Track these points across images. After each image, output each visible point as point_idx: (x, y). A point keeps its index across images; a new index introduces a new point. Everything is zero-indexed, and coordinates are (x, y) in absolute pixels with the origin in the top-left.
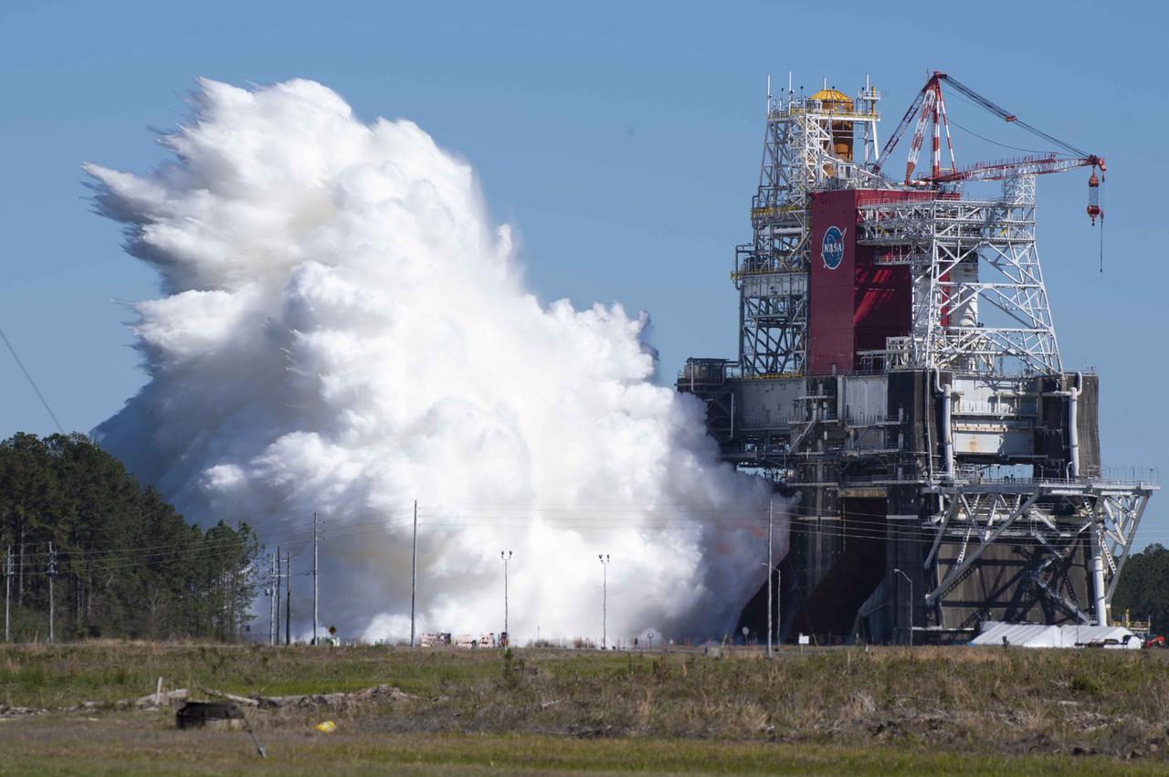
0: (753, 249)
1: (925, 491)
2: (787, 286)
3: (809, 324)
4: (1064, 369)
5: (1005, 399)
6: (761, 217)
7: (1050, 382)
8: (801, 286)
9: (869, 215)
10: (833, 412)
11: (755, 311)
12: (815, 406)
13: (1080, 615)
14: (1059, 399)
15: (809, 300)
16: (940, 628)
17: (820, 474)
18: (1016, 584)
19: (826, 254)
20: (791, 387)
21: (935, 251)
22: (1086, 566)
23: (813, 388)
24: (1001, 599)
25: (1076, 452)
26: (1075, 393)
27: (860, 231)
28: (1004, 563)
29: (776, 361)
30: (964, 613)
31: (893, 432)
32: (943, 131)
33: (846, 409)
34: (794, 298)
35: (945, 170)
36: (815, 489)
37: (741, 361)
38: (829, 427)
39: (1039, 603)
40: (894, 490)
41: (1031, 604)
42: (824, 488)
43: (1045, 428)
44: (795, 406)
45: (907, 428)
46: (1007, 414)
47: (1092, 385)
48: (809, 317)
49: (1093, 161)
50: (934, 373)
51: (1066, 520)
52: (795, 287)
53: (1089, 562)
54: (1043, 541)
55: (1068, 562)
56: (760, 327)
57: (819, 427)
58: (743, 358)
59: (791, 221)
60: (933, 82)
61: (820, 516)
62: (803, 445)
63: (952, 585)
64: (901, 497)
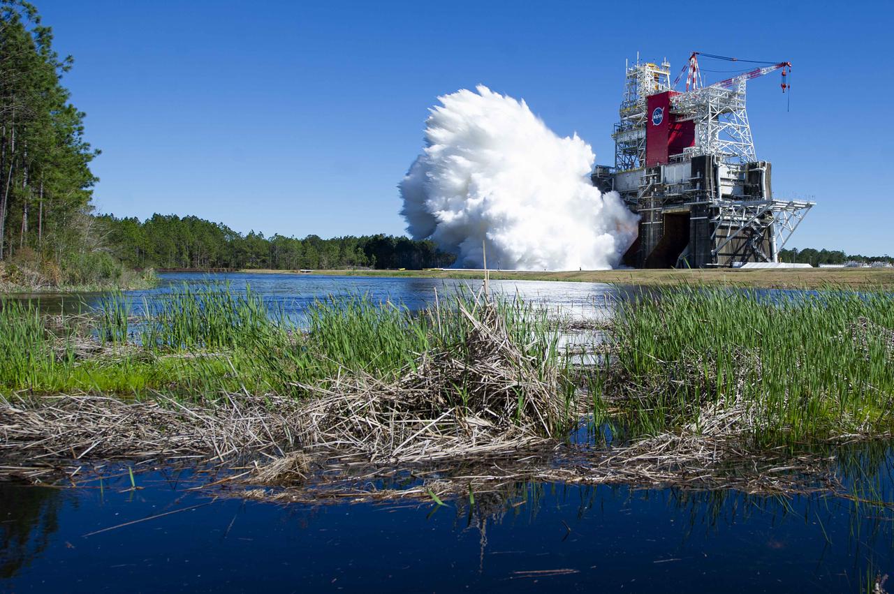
0: (620, 125)
1: (711, 206)
2: (636, 136)
3: (646, 148)
4: (758, 160)
5: (733, 173)
6: (623, 113)
7: (753, 166)
8: (643, 134)
9: (674, 101)
10: (659, 180)
11: (621, 148)
12: (651, 178)
13: (767, 258)
14: (757, 172)
15: (646, 140)
16: (717, 264)
17: (652, 205)
18: (744, 247)
19: (655, 120)
21: (710, 109)
22: (769, 240)
23: (650, 171)
24: (739, 253)
26: (764, 169)
27: (670, 109)
28: (740, 238)
30: (726, 258)
32: (697, 74)
33: (665, 179)
34: (640, 139)
36: (650, 211)
37: (616, 167)
38: (658, 186)
39: (753, 254)
40: (694, 207)
41: (750, 255)
42: (655, 210)
43: (750, 184)
44: (641, 180)
45: (702, 181)
46: (734, 179)
48: (646, 146)
50: (713, 157)
51: (763, 221)
52: (640, 135)
53: (771, 238)
54: (755, 229)
55: (763, 238)
56: (623, 154)
57: (653, 187)
60: (693, 56)
61: (653, 222)
62: (645, 195)
63: (722, 247)
64: (697, 210)
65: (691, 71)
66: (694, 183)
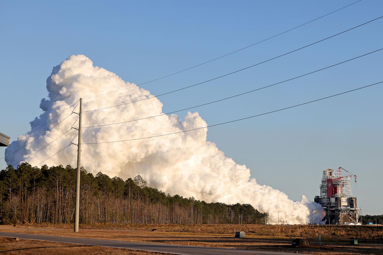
0: (322, 185)
1: (339, 209)
2: (325, 188)
3: (327, 192)
4: (353, 197)
6: (323, 182)
7: (352, 198)
8: (327, 188)
9: (333, 181)
10: (330, 202)
11: (322, 191)
12: (328, 201)
13: (355, 222)
14: (352, 200)
19: (329, 185)
20: (326, 199)
21: (340, 185)
23: (328, 199)
25: (354, 205)
26: (354, 199)
27: (332, 183)
29: (324, 196)
31: (336, 203)
32: (341, 173)
34: (326, 190)
35: (341, 177)
36: (328, 209)
39: (350, 220)
40: (336, 209)
43: (351, 203)
44: (326, 201)
45: (337, 203)
46: (347, 201)
47: (356, 199)
49: (355, 176)
50: (340, 197)
51: (353, 212)
53: (356, 216)
56: (322, 193)
57: (328, 203)
58: (321, 196)
59: (325, 182)
60: (340, 168)
61: (329, 212)
62: (327, 205)
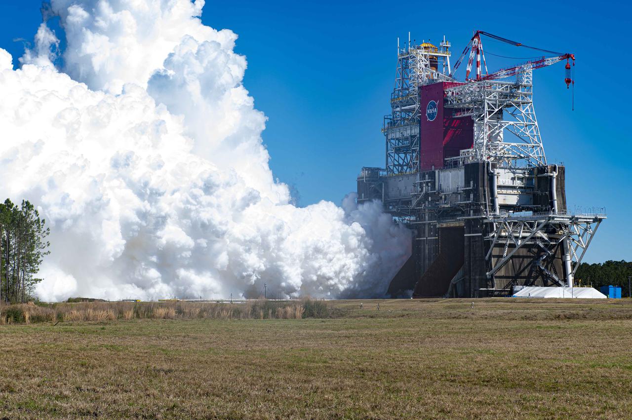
0: (392, 117)
1: (485, 221)
2: (409, 132)
3: (420, 148)
4: (549, 163)
5: (519, 179)
6: (395, 103)
7: (542, 170)
8: (416, 131)
9: (450, 94)
10: (434, 187)
11: (393, 145)
12: (424, 185)
13: (560, 282)
14: (547, 177)
15: (420, 137)
16: (494, 289)
17: (427, 217)
18: (529, 267)
19: (429, 114)
20: (411, 178)
21: (486, 106)
22: (562, 258)
23: (423, 177)
24: (523, 275)
25: (556, 203)
26: (555, 174)
27: (446, 101)
28: (524, 257)
29: (402, 169)
30: (505, 282)
32: (482, 58)
33: (440, 186)
34: (413, 137)
35: (483, 75)
36: (424, 224)
37: (387, 169)
38: (432, 195)
39: (540, 276)
40: (468, 222)
41: (537, 277)
42: (430, 223)
43: (539, 192)
44: (414, 186)
45: (475, 191)
46: (520, 185)
47: (562, 171)
48: (420, 145)
49: (568, 56)
50: (488, 164)
51: (552, 236)
52: (413, 131)
53: (563, 257)
54: (542, 246)
55: (553, 256)
56: (395, 152)
57: (427, 195)
58: (388, 168)
59: (411, 102)
60: (477, 35)
61: (429, 237)
62: (419, 204)
63: (499, 268)
64: (472, 225)
65: (472, 55)
66: (467, 193)
